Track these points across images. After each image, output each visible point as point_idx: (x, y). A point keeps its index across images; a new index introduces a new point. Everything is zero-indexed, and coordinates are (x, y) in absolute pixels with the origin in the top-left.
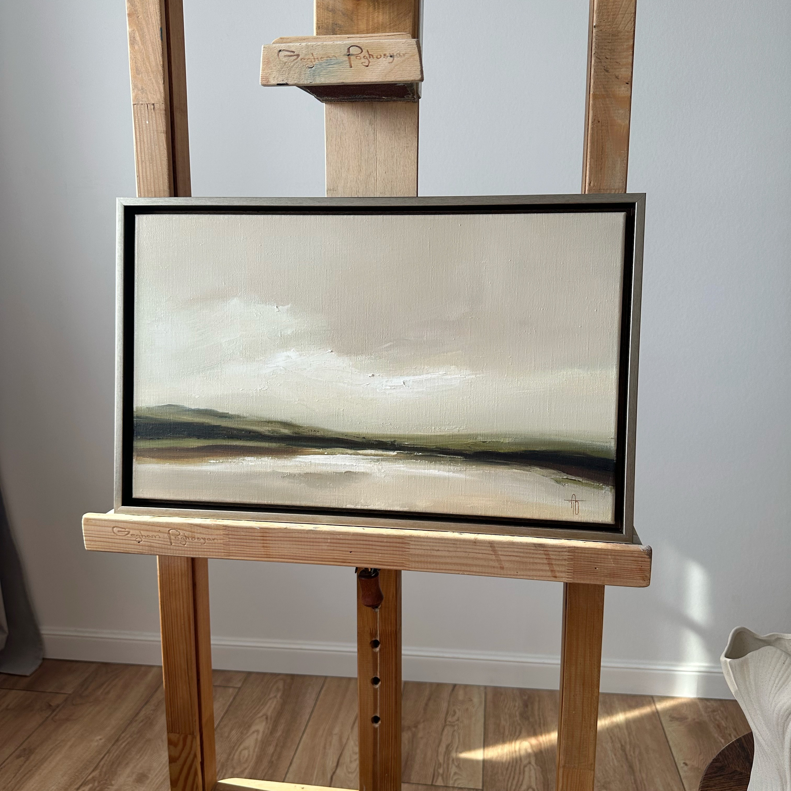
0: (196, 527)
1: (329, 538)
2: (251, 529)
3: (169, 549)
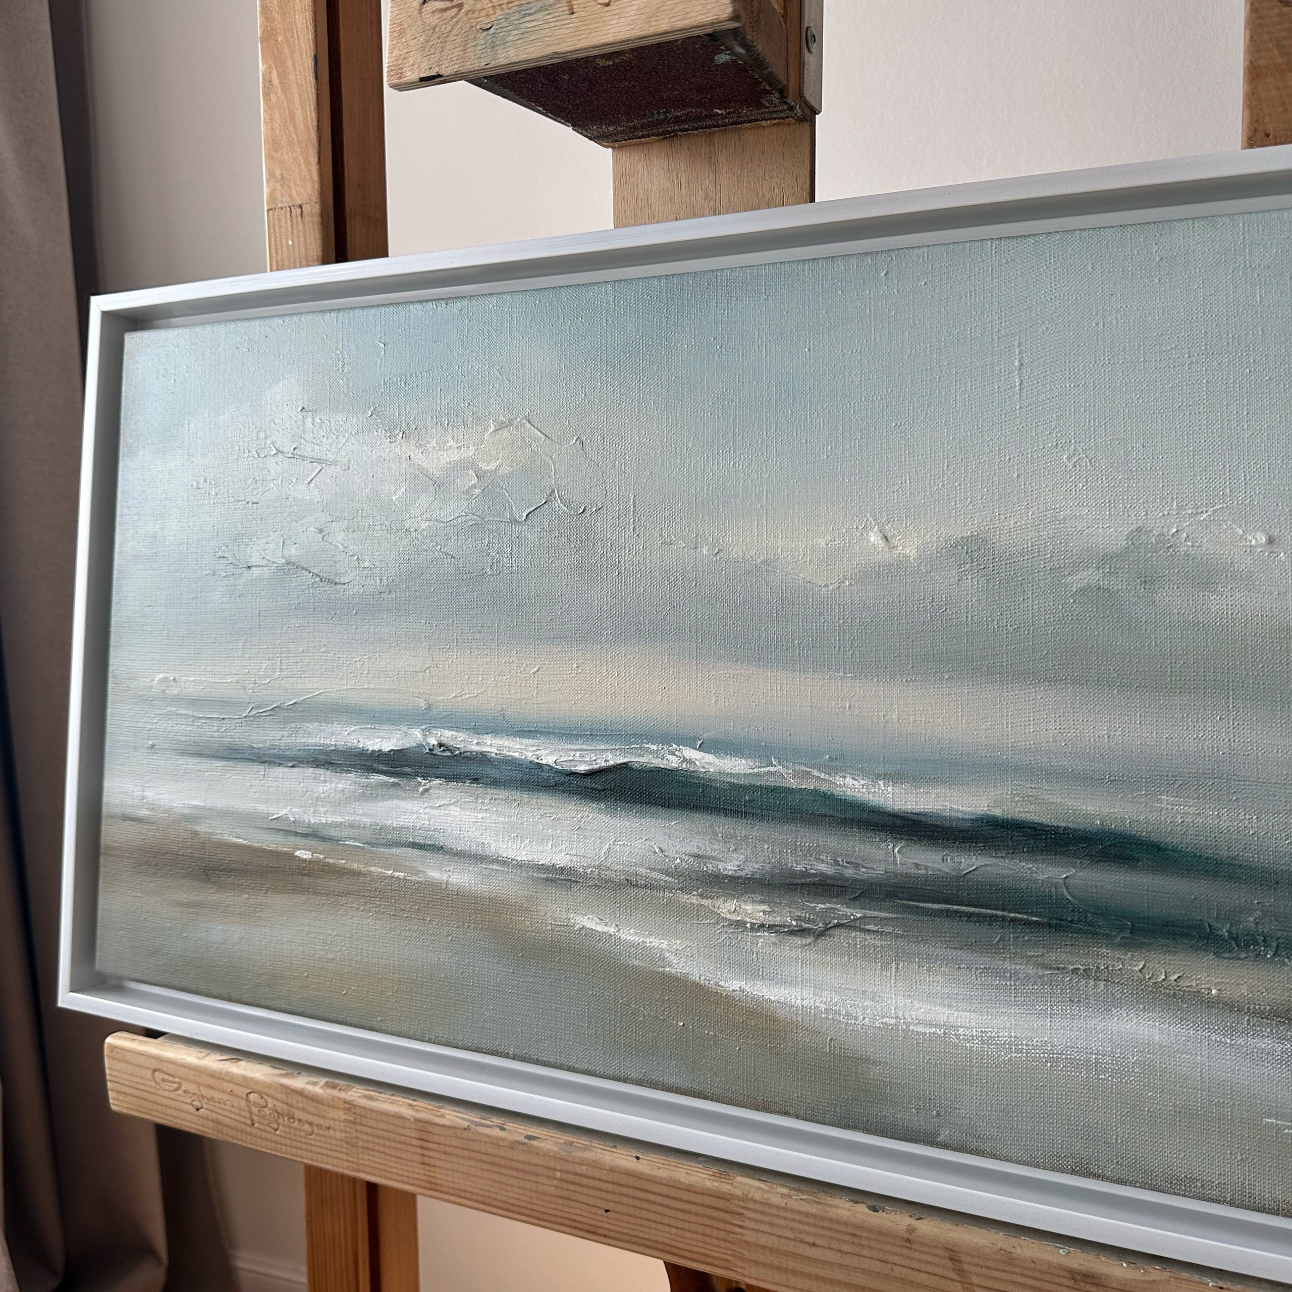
0: (295, 1096)
1: (558, 1167)
2: (398, 1117)
3: (249, 1134)
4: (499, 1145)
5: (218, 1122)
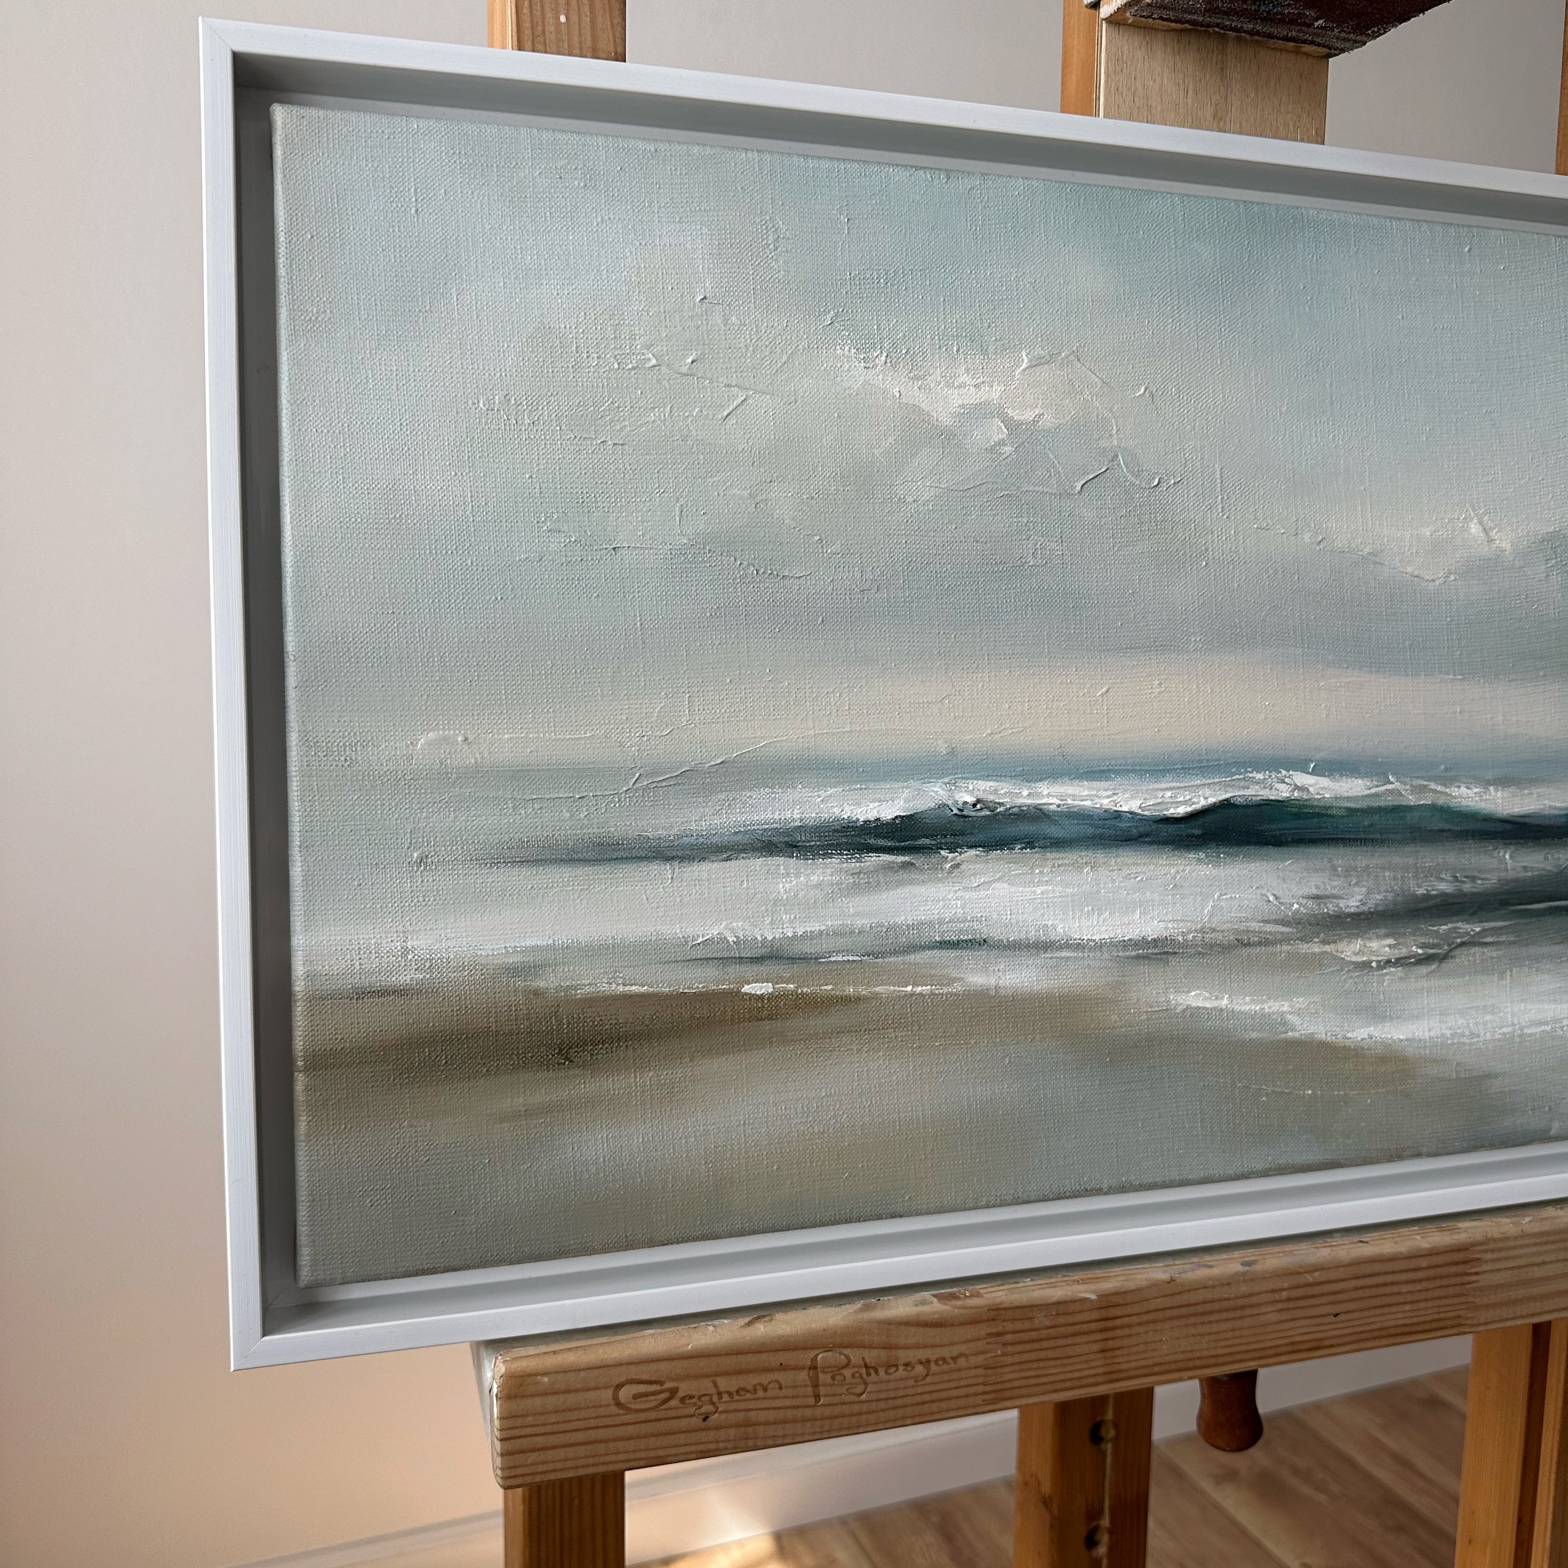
0: (904, 1329)
1: (1286, 1285)
2: (1073, 1302)
3: (808, 1420)
4: (1213, 1287)
5: (748, 1424)
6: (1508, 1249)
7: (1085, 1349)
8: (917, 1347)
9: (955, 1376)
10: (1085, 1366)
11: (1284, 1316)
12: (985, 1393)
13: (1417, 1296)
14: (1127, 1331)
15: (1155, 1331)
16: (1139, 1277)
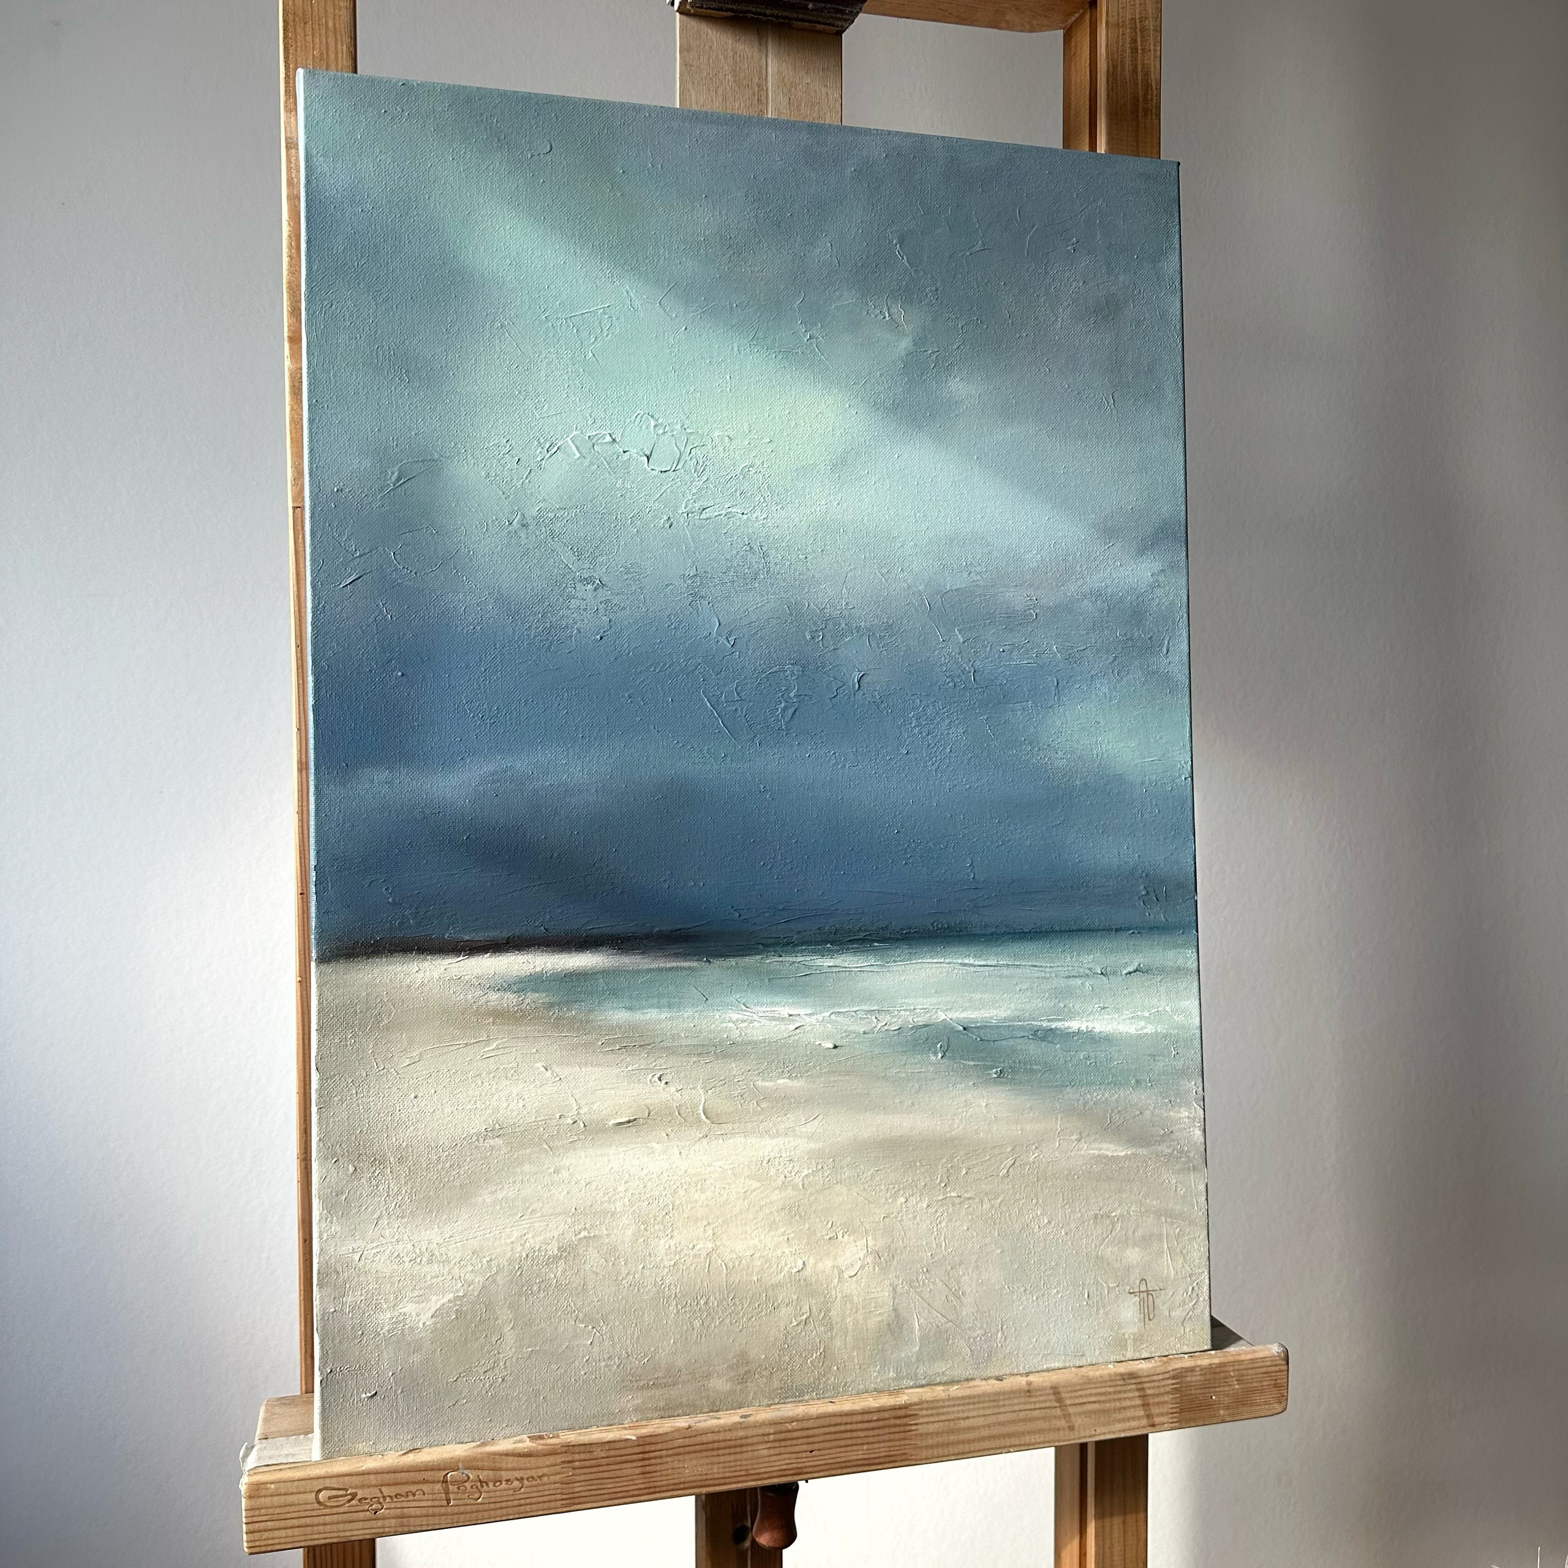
0: (505, 1458)
1: (772, 1431)
2: (620, 1441)
3: (443, 1515)
4: (719, 1432)
5: (402, 1517)
6: (938, 1408)
7: (629, 1472)
8: (514, 1469)
9: (541, 1488)
10: (631, 1483)
11: (772, 1452)
12: (563, 1499)
13: (871, 1440)
14: (659, 1461)
15: (679, 1461)
16: (667, 1425)
